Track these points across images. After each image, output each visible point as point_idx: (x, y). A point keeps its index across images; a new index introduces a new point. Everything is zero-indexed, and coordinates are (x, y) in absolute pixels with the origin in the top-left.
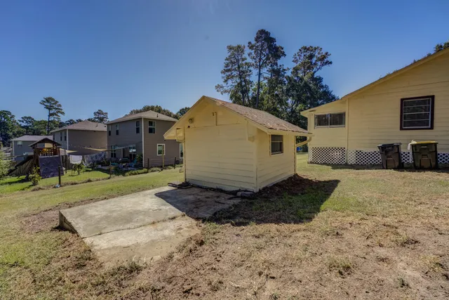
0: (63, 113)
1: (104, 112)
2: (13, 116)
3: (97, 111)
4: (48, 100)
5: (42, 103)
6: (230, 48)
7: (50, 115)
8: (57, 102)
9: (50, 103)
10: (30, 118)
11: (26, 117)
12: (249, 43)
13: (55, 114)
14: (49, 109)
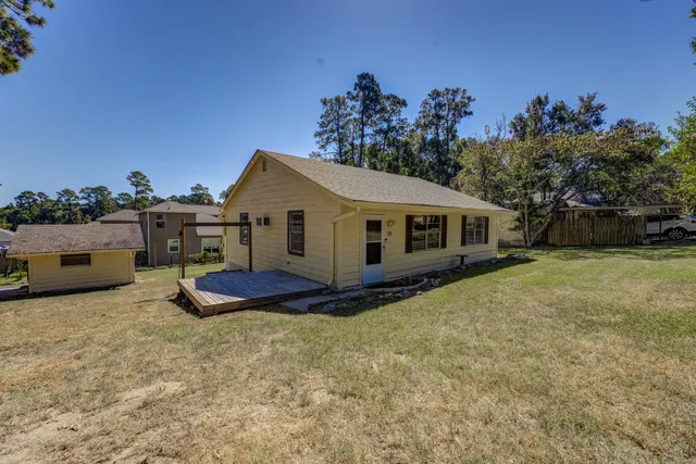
0: (151, 190)
1: (204, 186)
2: (110, 193)
3: (195, 185)
4: (135, 174)
5: (129, 178)
6: (324, 102)
7: (137, 193)
8: (145, 177)
9: (137, 178)
10: (127, 194)
11: (122, 194)
12: (349, 93)
13: (143, 192)
14: (136, 186)
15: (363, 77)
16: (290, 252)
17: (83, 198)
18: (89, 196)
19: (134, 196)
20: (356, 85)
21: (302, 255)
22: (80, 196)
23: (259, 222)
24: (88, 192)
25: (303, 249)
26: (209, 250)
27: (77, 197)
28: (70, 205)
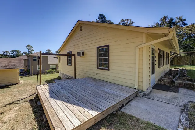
0: (33, 51)
1: (50, 50)
2: (20, 52)
5: (26, 47)
7: (29, 51)
8: (31, 46)
9: (29, 47)
10: (26, 52)
11: (24, 52)
12: (96, 20)
13: (31, 51)
14: (29, 49)
15: (101, 15)
16: (98, 68)
17: (12, 53)
18: (14, 53)
19: (28, 53)
20: (99, 17)
21: (108, 70)
22: (11, 53)
23: (79, 54)
24: (13, 52)
25: (109, 67)
26: (52, 69)
27: (10, 53)
28: (7, 55)
